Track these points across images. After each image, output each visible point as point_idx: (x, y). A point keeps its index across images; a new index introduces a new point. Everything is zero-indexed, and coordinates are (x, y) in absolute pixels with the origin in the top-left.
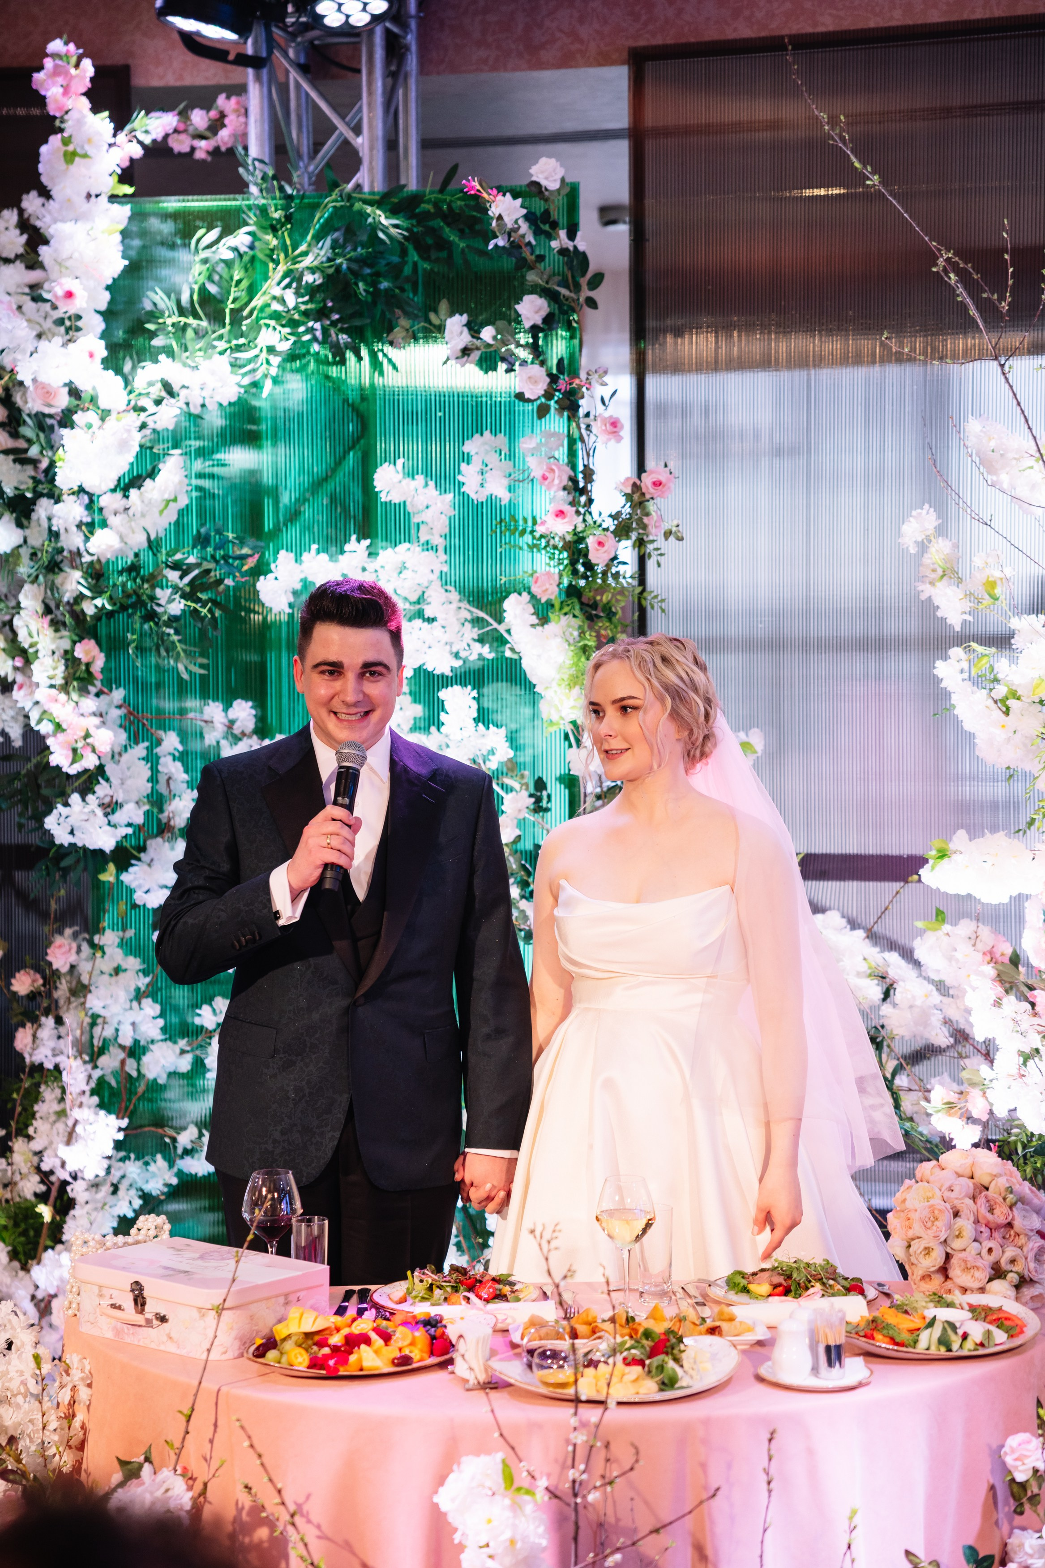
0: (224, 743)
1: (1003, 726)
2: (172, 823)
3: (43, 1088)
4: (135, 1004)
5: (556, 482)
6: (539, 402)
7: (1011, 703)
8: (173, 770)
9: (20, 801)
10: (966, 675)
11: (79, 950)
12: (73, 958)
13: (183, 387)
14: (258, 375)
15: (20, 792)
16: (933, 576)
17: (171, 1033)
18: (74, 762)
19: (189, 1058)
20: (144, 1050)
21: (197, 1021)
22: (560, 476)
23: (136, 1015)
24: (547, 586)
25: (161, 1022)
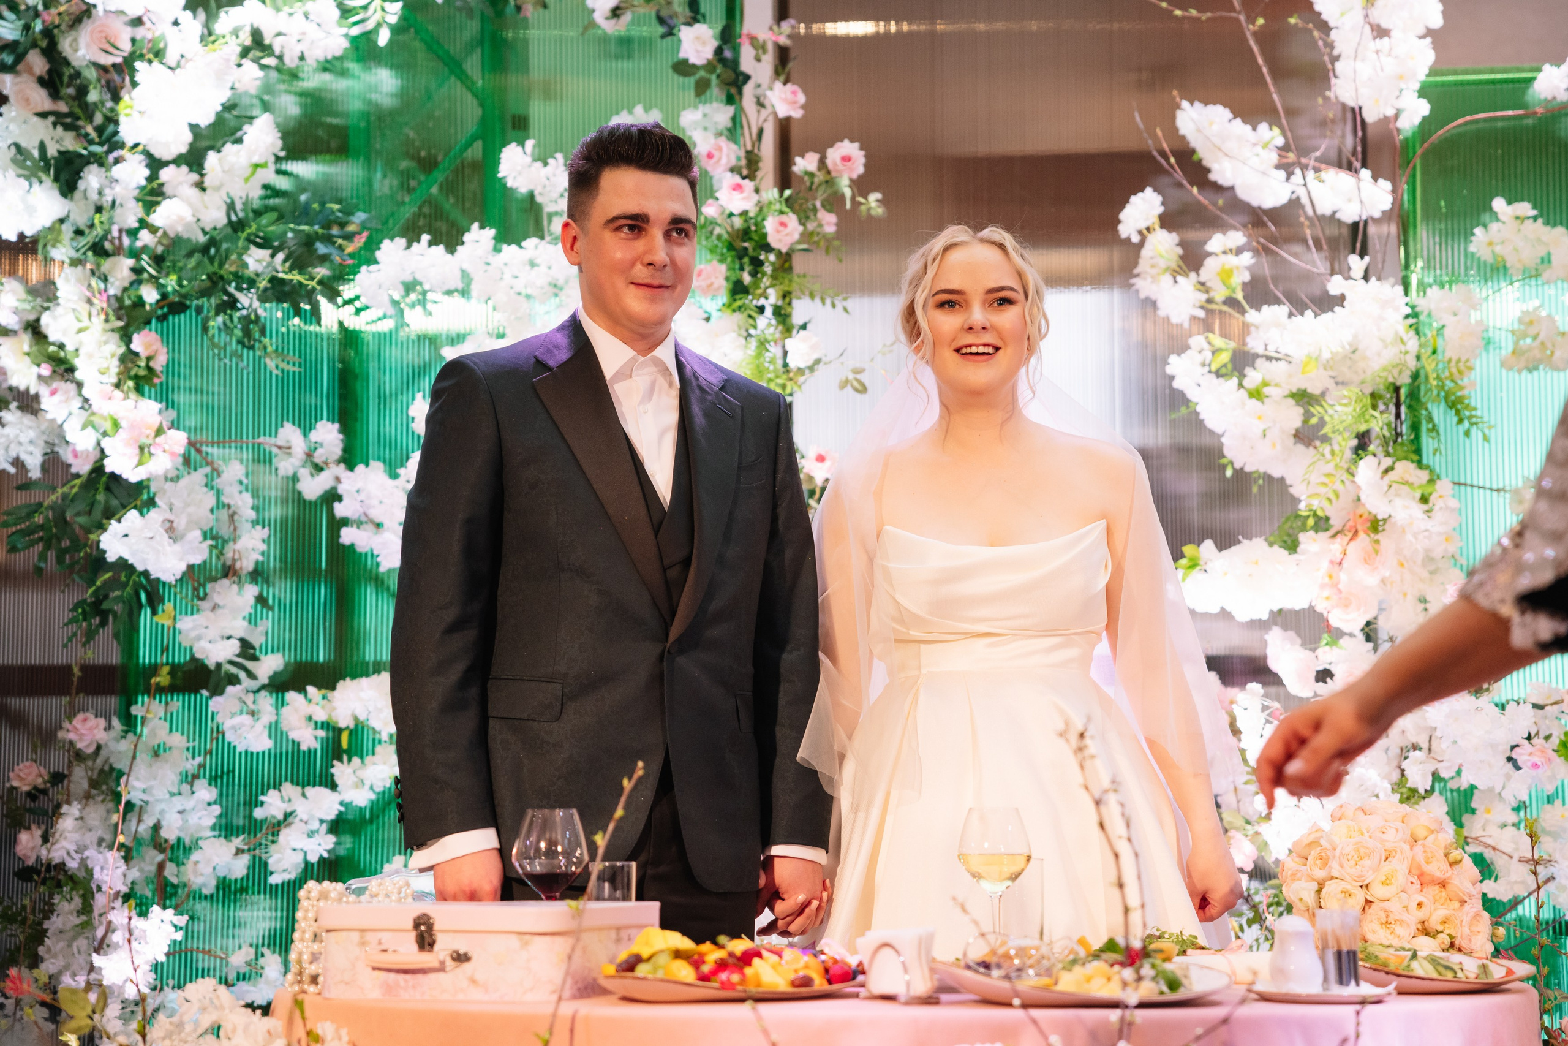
0: (304, 473)
1: (1260, 418)
2: (238, 565)
3: (56, 899)
4: (186, 788)
5: (724, 161)
6: (697, 76)
7: (1266, 390)
8: (240, 503)
9: (41, 539)
10: (1207, 368)
11: (109, 728)
12: (101, 736)
13: (279, 34)
14: (370, 25)
15: (42, 527)
16: (1154, 271)
17: (226, 829)
18: (140, 463)
19: (245, 860)
20: (188, 850)
21: (258, 813)
22: (728, 156)
23: (187, 803)
24: (713, 279)
25: (217, 810)
